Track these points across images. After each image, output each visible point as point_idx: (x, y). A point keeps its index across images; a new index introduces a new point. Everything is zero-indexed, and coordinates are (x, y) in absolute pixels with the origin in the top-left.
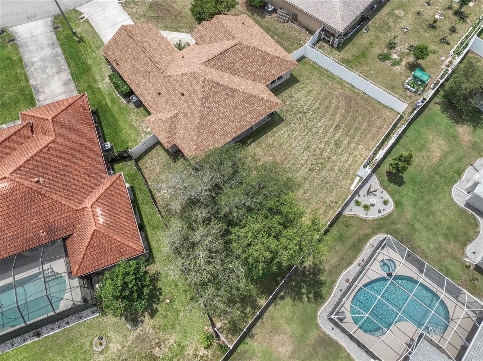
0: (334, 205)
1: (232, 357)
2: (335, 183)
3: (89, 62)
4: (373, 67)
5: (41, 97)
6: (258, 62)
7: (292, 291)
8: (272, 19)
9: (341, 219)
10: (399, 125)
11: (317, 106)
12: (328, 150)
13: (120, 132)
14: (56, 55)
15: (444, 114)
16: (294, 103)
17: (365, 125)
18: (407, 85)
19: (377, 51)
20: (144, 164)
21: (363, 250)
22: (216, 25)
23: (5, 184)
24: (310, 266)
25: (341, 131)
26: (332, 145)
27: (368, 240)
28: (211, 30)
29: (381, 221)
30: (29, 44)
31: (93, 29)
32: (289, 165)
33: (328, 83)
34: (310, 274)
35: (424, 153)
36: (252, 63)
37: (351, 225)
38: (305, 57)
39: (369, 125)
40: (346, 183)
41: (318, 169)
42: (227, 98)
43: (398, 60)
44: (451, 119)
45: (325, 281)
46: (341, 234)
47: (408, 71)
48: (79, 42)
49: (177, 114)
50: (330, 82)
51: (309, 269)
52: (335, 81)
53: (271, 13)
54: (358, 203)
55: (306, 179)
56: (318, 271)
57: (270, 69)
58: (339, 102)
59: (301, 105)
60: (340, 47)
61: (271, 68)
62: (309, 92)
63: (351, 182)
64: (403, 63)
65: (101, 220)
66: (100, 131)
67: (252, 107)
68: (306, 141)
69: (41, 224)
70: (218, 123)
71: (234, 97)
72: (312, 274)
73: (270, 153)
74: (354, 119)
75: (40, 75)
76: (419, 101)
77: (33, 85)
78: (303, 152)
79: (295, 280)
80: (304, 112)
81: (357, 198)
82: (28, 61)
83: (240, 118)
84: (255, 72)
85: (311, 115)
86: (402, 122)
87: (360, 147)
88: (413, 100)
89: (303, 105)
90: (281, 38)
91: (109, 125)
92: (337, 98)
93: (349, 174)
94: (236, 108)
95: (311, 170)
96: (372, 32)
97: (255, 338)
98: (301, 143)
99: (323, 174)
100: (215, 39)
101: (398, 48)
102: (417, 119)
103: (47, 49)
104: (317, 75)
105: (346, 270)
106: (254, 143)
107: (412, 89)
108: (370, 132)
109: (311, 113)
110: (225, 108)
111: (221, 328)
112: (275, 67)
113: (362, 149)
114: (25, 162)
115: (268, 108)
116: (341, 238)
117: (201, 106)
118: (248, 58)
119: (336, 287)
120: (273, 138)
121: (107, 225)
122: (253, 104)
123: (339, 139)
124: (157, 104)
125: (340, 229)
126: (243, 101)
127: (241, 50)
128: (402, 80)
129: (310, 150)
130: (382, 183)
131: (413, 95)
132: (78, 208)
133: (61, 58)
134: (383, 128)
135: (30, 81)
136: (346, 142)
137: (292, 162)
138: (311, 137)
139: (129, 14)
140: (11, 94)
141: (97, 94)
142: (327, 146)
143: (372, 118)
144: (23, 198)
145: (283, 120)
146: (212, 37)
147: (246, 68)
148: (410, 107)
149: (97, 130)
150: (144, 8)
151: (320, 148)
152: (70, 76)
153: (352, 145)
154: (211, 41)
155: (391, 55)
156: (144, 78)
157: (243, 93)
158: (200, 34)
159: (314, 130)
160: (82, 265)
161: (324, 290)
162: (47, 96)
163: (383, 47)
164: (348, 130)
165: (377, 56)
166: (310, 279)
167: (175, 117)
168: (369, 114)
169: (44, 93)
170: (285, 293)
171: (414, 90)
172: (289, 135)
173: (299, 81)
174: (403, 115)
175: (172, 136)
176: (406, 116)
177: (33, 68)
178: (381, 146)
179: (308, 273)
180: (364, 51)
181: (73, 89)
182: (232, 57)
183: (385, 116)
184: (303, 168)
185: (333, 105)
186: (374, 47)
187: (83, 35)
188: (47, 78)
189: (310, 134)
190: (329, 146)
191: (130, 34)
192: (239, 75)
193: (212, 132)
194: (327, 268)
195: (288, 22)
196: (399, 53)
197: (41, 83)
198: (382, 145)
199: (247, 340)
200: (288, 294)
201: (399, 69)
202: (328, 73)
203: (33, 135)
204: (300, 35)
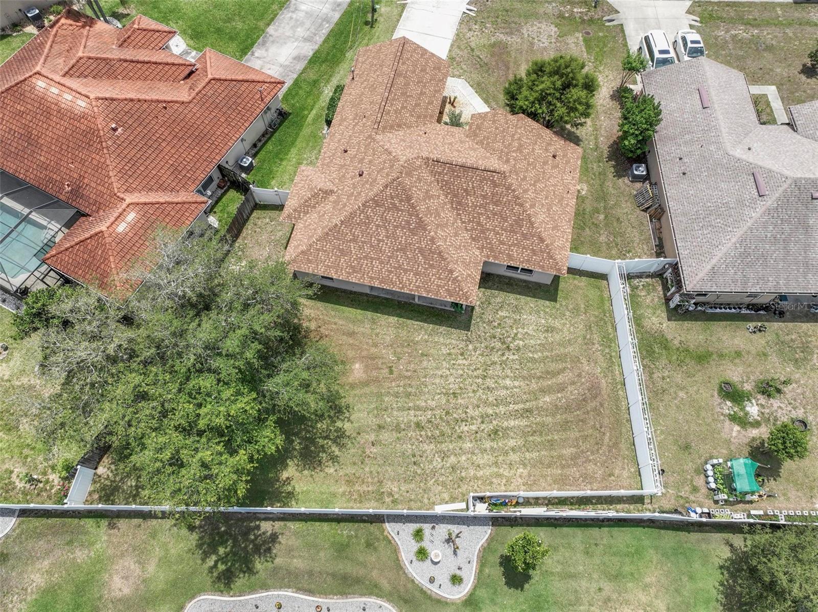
0: (388, 500)
1: (70, 520)
2: (425, 477)
3: (349, 55)
4: (692, 390)
5: (259, 51)
6: (506, 221)
7: (211, 534)
8: (627, 189)
9: (373, 528)
10: (619, 507)
11: (536, 356)
12: (474, 428)
13: (281, 160)
14: (326, 19)
15: (722, 574)
16: (509, 322)
17: (568, 451)
18: (709, 467)
19: (735, 374)
20: (258, 218)
21: (347, 598)
22: (508, 127)
23: (83, 104)
24: (264, 533)
25: (523, 422)
26: (488, 427)
27: (371, 594)
28: (497, 128)
29: (417, 594)
31: (398, 21)
32: (402, 389)
33: (594, 344)
34: (253, 541)
35: (608, 587)
36: (495, 214)
37: (375, 549)
38: (607, 280)
39: (574, 458)
40: (440, 493)
41: (430, 434)
42: (403, 228)
43: (751, 420)
44: (722, 593)
45: (257, 572)
46: (348, 545)
47: (746, 451)
48: (367, 23)
49: (332, 191)
50: (597, 346)
51: (260, 535)
52: (607, 351)
53: (636, 179)
54: (418, 534)
55: (398, 429)
56: (265, 551)
57: (514, 245)
58: (573, 383)
59: (516, 334)
60: (677, 313)
61: (516, 245)
62: (549, 329)
63: (447, 499)
64: (754, 433)
65: (121, 228)
66: (264, 140)
67: (426, 269)
68: (461, 385)
69: (75, 175)
70: (360, 248)
71: (414, 234)
72: (255, 545)
73: (399, 350)
74: (565, 426)
75: (288, 28)
76: (699, 510)
77: (267, 33)
78: (439, 394)
79: (229, 527)
80: (508, 347)
81: (427, 527)
82: (295, 4)
83: (395, 267)
84: (488, 229)
85: (513, 360)
86: (632, 507)
87: (521, 470)
88: (692, 498)
89: (519, 336)
90: (606, 225)
91: (281, 142)
92: (579, 375)
93: (459, 487)
94: (403, 250)
95: (418, 425)
96: (760, 340)
97: (112, 531)
98: (451, 379)
99: (426, 447)
100: (488, 144)
101: (775, 403)
102: (662, 531)
103: (327, 5)
104: (592, 319)
105: (296, 593)
106: (396, 319)
107: (711, 479)
108: (563, 467)
109: (516, 357)
110: (387, 237)
111: (100, 476)
112: (524, 248)
113: (521, 476)
114: (126, 99)
115: (447, 290)
116: (341, 549)
117: (359, 207)
118: (496, 203)
119: (258, 595)
120: (426, 337)
121: (120, 240)
122: (432, 266)
123: (507, 428)
124: (332, 161)
125: (356, 536)
126: (421, 251)
127: (495, 185)
128: (715, 453)
129: (451, 401)
130: (486, 550)
131: (704, 490)
132: (118, 194)
133: (328, 27)
134: (591, 483)
135: (270, 27)
136: (512, 443)
137: (409, 390)
138: (475, 387)
139: (457, 35)
140: (240, 25)
141: (311, 97)
142: (480, 420)
143: (593, 453)
144: (85, 134)
145: (467, 327)
146: (488, 139)
147: (478, 214)
148: (673, 501)
149: (263, 135)
150: (484, 41)
151: (466, 413)
152: (311, 54)
153: (513, 457)
154: (481, 143)
155: (749, 400)
156: (355, 119)
157: (432, 240)
158: (481, 123)
159: (490, 383)
160: (60, 256)
161: (241, 581)
162: (265, 55)
163: (752, 377)
164: (535, 432)
165: (722, 379)
166: (246, 547)
167: (326, 192)
168: (597, 444)
169: (267, 50)
170: (200, 527)
171: (713, 486)
172: (450, 354)
173: (555, 300)
174: (647, 501)
175: (300, 212)
176: (650, 507)
177: (290, 14)
178: (553, 504)
179: (253, 537)
180: (712, 354)
181: (297, 70)
182: (473, 183)
183: (617, 472)
184: (412, 412)
185: (560, 379)
186: (735, 365)
187: (381, 19)
188: (289, 37)
189: (477, 381)
190: (483, 422)
191: (399, 54)
192: (460, 215)
193: (342, 251)
194: (278, 561)
195: (645, 210)
196: (767, 411)
197: (278, 37)
198: (557, 504)
199: (104, 523)
200: (202, 532)
201: (734, 434)
202: (610, 330)
203: (182, 82)
204: (638, 244)
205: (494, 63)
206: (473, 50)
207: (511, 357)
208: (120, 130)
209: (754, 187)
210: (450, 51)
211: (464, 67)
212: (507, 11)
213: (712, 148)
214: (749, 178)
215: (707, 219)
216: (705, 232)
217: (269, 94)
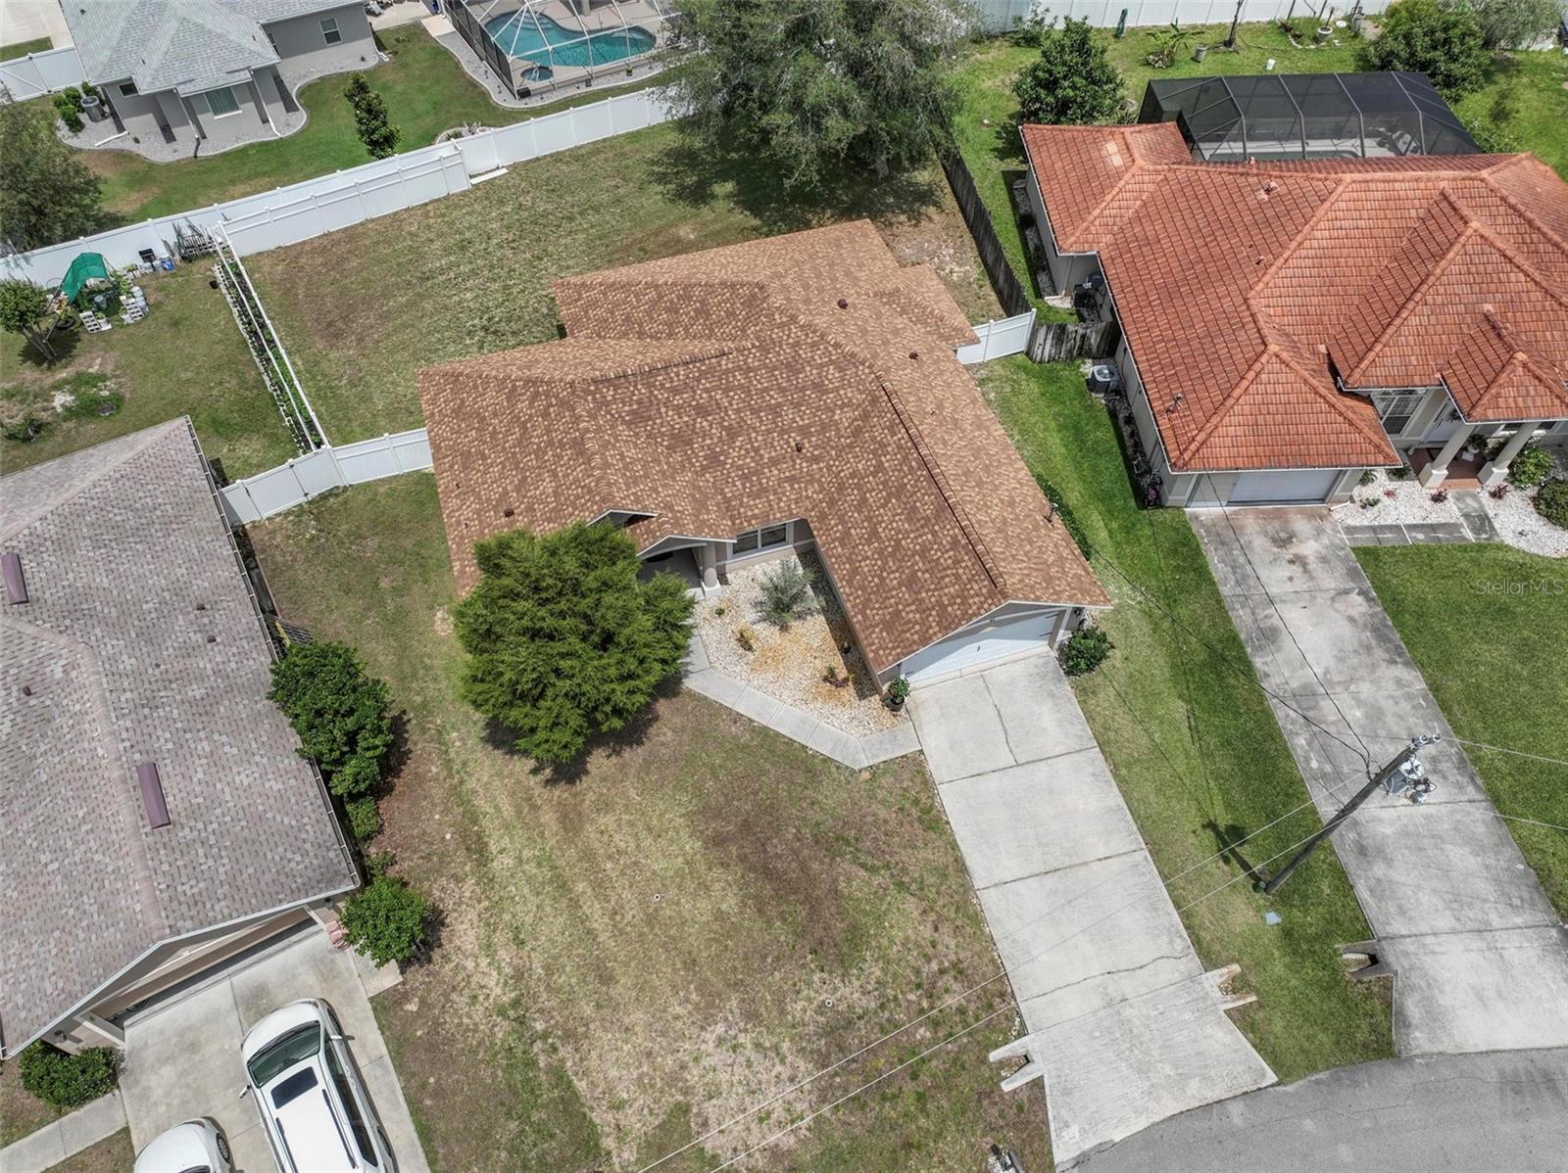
30: (1484, 887)
33: (348, 383)
39: (344, 260)
40: (508, 182)
43: (68, 387)
47: (81, 348)
50: (342, 383)
52: (323, 383)
58: (368, 328)
63: (497, 181)
75: (1388, 705)
77: (1406, 664)
88: (167, 279)
103: (1389, 831)
105: (620, 86)
108: (357, 249)
128: (131, 330)
133: (1307, 760)
134: (314, 247)
135: (1424, 686)
140: (1487, 652)
145: (562, 327)
152: (1258, 662)
155: (69, 408)
162: (1337, 605)
163: (59, 438)
165: (115, 418)
168: (314, 284)
169: (1351, 619)
181: (1237, 606)
183: (280, 268)
188: (1352, 680)
197: (1374, 667)
201: (98, 361)
202: (323, 409)
203: (1322, 348)
204: (294, 560)
205: (815, 866)
206: (901, 886)
207: (476, 321)
208: (1266, 197)
209: (28, 575)
210: (955, 846)
211: (883, 814)
212: (908, 1146)
213: (128, 663)
214: (40, 594)
215: (144, 521)
216: (148, 500)
217: (1173, 428)
